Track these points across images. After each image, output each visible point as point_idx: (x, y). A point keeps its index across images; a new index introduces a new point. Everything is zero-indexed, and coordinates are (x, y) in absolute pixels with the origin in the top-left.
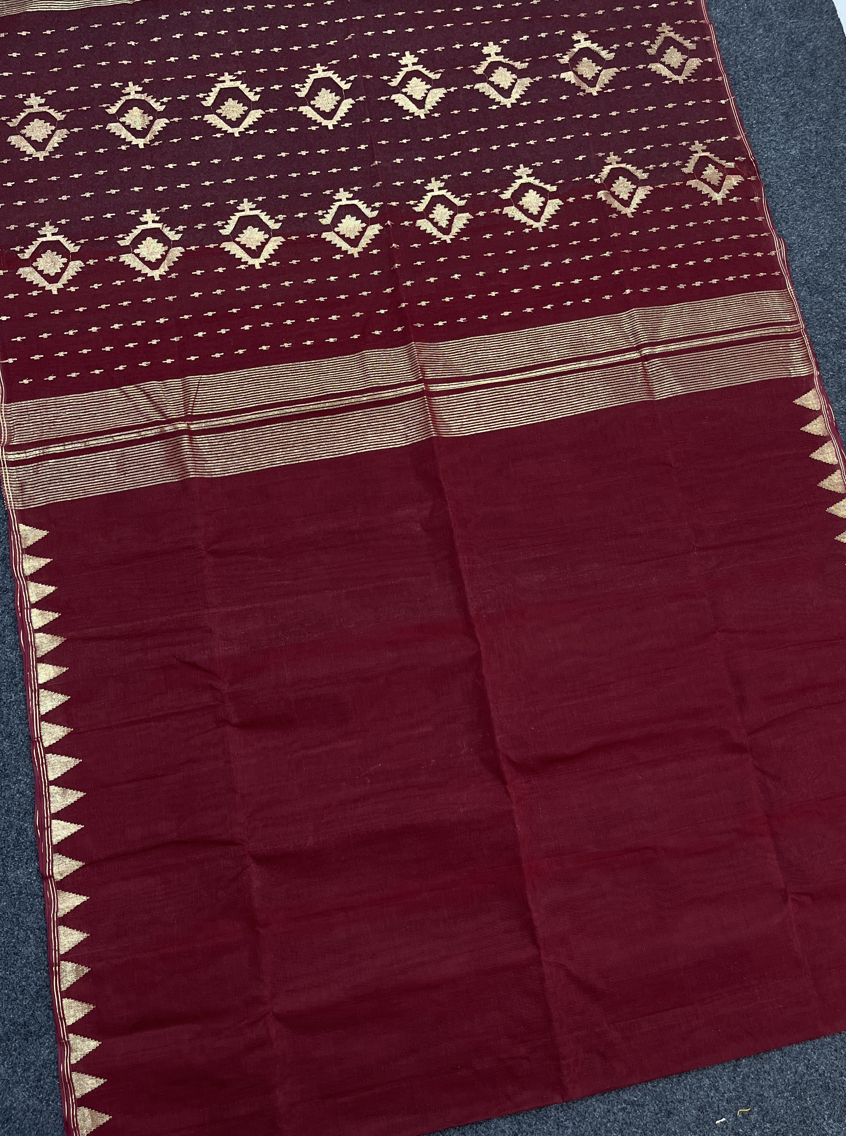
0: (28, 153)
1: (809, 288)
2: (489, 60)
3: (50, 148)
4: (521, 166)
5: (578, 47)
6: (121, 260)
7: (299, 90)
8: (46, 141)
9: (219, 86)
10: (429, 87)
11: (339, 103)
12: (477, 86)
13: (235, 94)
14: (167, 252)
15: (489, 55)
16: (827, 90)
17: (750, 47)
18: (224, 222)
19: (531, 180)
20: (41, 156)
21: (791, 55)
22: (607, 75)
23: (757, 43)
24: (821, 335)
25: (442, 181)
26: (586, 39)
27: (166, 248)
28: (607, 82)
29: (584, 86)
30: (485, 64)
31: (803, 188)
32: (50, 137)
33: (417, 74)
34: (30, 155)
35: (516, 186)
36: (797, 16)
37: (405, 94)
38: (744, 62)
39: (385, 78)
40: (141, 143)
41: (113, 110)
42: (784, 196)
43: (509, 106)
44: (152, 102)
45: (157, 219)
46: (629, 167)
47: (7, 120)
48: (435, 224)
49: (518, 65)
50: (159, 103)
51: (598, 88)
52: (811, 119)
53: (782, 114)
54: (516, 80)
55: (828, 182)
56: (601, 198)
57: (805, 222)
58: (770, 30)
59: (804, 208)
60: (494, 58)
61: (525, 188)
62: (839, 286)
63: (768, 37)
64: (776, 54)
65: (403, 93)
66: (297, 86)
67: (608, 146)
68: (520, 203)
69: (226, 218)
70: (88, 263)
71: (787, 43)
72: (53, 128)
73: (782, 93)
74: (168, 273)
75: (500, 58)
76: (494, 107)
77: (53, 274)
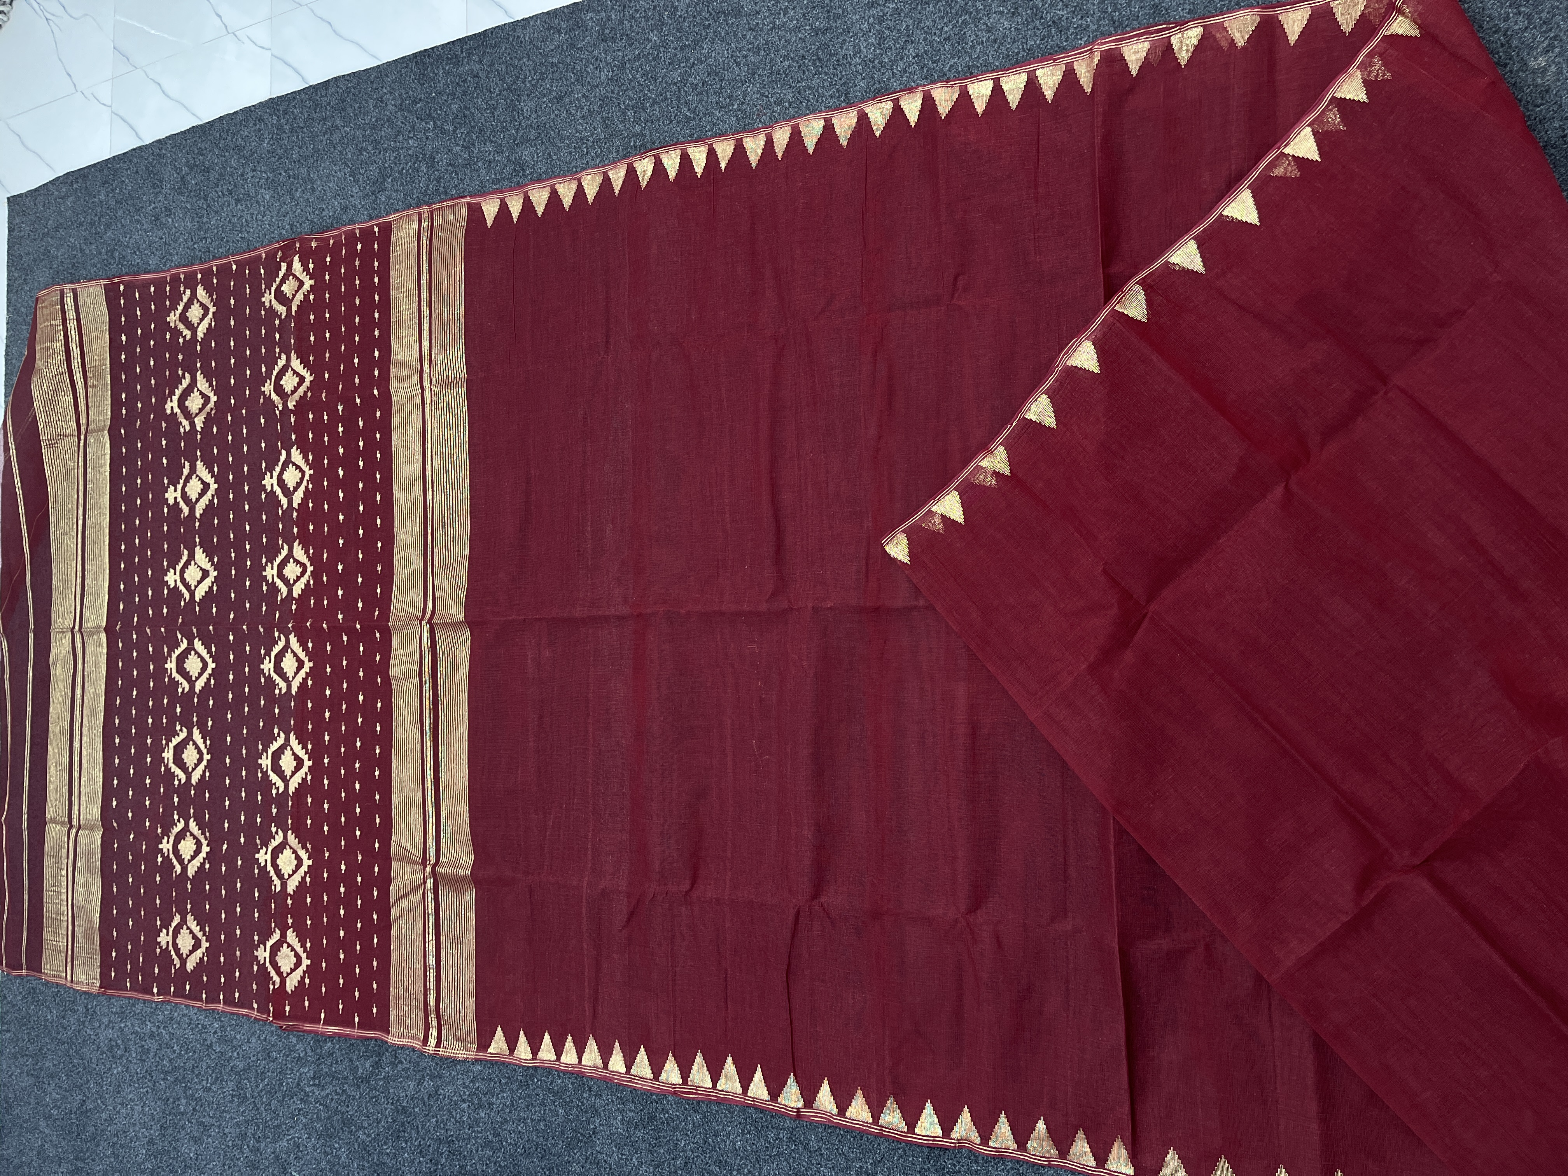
0: (201, 956)
1: (379, 192)
2: (179, 499)
3: (200, 935)
4: (263, 482)
5: (177, 410)
6: (292, 893)
7: (184, 689)
8: (194, 937)
9: (171, 765)
10: (193, 563)
11: (196, 653)
12: (198, 515)
13: (179, 750)
14: (291, 848)
15: (176, 498)
16: (221, 156)
17: (181, 234)
18: (274, 787)
19: (275, 474)
20: (205, 944)
21: (191, 191)
22: (202, 384)
23: (179, 226)
24: (420, 182)
25: (266, 565)
26: (171, 401)
27: (288, 847)
28: (207, 385)
29: (208, 409)
30: (182, 504)
31: (297, 190)
32: (191, 932)
33: (182, 572)
34: (203, 954)
35: (278, 491)
36: (161, 182)
37: (196, 587)
38: (192, 240)
39: (182, 603)
40: (205, 849)
41: (178, 869)
42: (302, 210)
43: (216, 486)
44: (176, 830)
45: (265, 849)
46: (275, 373)
47: (175, 968)
48: (298, 578)
49: (186, 471)
50: (178, 824)
51: (211, 395)
52: (242, 175)
53: (236, 205)
54: (197, 476)
55: (295, 162)
56: (294, 406)
57: (324, 191)
58: (170, 210)
59: (313, 189)
60: (178, 494)
61: (281, 482)
62: (381, 159)
63: (174, 213)
64: (188, 206)
65: (195, 589)
66: (180, 690)
67: (257, 392)
68: (292, 489)
69: (271, 784)
70: (290, 925)
71: (181, 194)
72: (185, 927)
73: (220, 204)
74: (307, 851)
75: (179, 487)
76: (216, 501)
77: (295, 959)
